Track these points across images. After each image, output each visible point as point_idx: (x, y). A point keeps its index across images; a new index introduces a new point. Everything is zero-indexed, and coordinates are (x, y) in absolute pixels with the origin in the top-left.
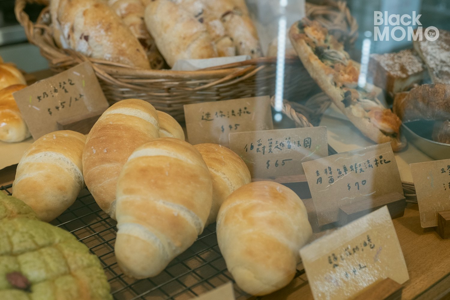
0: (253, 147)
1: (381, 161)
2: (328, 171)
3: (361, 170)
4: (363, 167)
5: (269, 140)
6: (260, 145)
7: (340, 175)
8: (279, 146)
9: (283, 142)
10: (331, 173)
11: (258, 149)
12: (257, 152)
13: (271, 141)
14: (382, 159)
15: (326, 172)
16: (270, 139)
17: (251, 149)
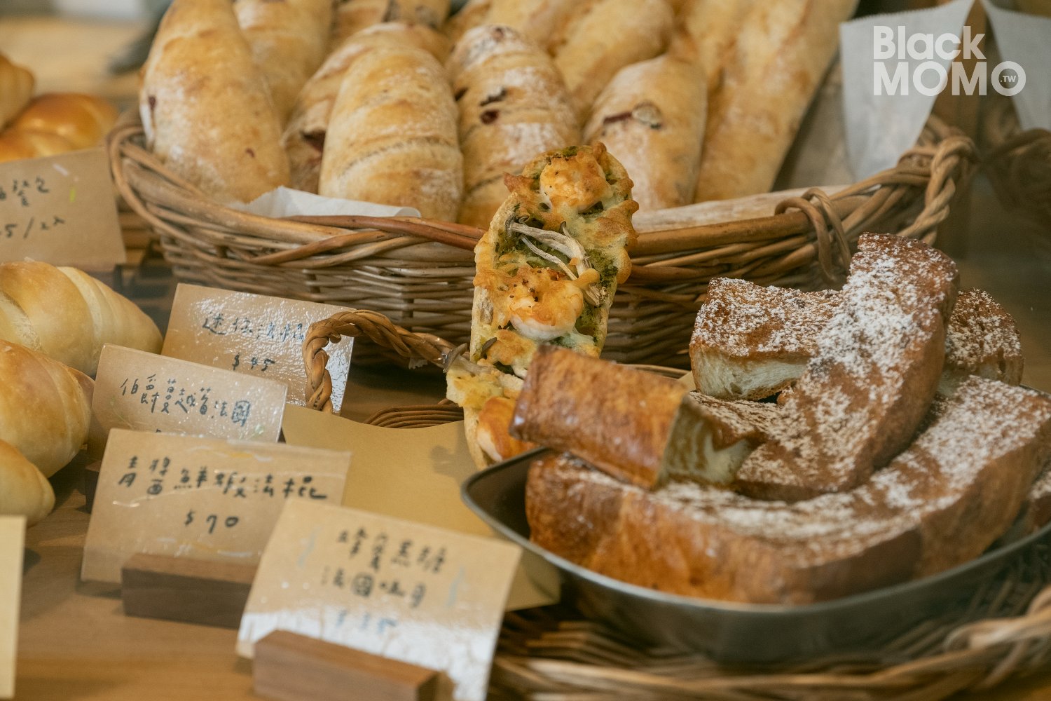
0: (136, 389)
1: (302, 490)
2: (160, 467)
3: (240, 492)
4: (248, 488)
5: (169, 382)
6: (150, 389)
7: (182, 484)
8: (184, 403)
9: (193, 395)
10: (163, 473)
11: (144, 396)
12: (142, 402)
13: (172, 385)
14: (309, 486)
15: (154, 467)
16: (172, 380)
17: (132, 393)
